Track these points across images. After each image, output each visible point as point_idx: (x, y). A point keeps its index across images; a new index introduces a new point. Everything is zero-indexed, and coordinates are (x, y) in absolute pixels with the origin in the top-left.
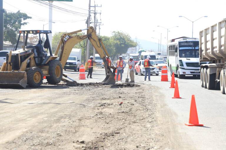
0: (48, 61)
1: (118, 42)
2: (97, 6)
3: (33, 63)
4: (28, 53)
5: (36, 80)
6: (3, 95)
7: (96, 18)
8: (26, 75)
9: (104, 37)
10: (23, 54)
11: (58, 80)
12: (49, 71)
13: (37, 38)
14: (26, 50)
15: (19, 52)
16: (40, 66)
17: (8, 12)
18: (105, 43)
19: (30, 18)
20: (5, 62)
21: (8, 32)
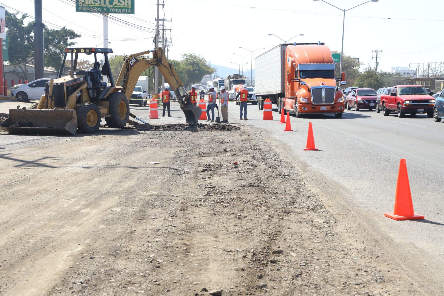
0: (108, 94)
1: (190, 67)
2: (166, 21)
3: (85, 97)
4: (78, 82)
5: (91, 122)
6: (41, 148)
7: (165, 36)
8: (75, 115)
9: (174, 61)
10: (70, 84)
11: (123, 122)
12: (109, 109)
13: (88, 63)
14: (75, 77)
15: (65, 80)
16: (96, 100)
17: (49, 29)
18: (176, 68)
19: (79, 36)
20: (44, 95)
21: (51, 55)
